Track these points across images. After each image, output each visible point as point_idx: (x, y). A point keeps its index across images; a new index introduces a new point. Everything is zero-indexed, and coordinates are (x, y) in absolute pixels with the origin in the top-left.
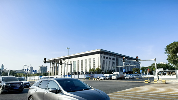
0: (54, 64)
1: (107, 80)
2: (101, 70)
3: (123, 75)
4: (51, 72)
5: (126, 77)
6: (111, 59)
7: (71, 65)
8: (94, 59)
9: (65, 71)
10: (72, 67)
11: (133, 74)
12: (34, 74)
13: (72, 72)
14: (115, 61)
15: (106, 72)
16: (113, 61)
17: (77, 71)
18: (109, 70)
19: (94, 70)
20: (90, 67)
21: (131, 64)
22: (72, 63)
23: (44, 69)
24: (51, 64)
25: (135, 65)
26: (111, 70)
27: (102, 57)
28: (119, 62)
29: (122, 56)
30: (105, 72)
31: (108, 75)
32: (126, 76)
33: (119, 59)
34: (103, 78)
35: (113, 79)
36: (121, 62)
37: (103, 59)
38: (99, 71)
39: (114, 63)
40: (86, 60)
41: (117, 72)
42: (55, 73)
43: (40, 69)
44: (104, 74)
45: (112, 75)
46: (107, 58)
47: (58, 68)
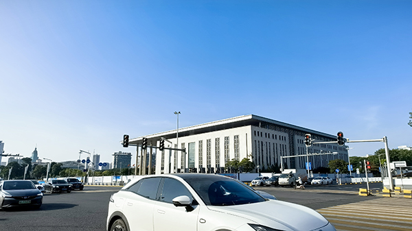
0: (145, 148)
1: (268, 186)
2: (253, 163)
3: (307, 176)
4: (139, 167)
5: (313, 181)
6: (278, 137)
7: (184, 150)
8: (236, 137)
9: (170, 164)
10: (187, 155)
11: (329, 173)
12: (103, 171)
13: (187, 167)
14: (287, 143)
15: (266, 167)
16: (282, 142)
17: (197, 166)
18: (272, 163)
19: (236, 162)
20: (227, 156)
21: (325, 149)
22: (186, 147)
23: (123, 159)
24: (140, 148)
25: (335, 153)
26: (277, 164)
27: (254, 133)
28: (297, 145)
29: (302, 132)
30: (263, 168)
31: (269, 175)
32: (312, 179)
33: (297, 137)
34: (258, 182)
35: (283, 186)
36: (300, 145)
37: (258, 138)
38: (248, 165)
39: (283, 147)
40: (217, 140)
41: (291, 168)
42: (147, 169)
43: (115, 160)
44: (261, 172)
45: (279, 175)
46: (267, 135)
47: (154, 157)
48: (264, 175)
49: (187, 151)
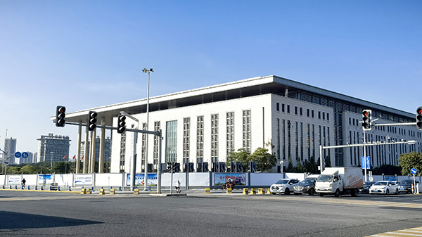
0: (93, 129)
1: (297, 194)
2: (272, 157)
3: (362, 181)
4: (84, 161)
5: (373, 188)
6: (316, 114)
7: (158, 133)
8: (247, 113)
9: (135, 156)
10: (164, 142)
11: (400, 174)
12: (21, 165)
13: (163, 161)
14: (331, 124)
15: (295, 164)
16: (323, 123)
17: (180, 160)
18: (306, 157)
19: (245, 154)
20: (230, 144)
21: (395, 136)
22: (163, 127)
23: (55, 147)
24: (84, 128)
25: (411, 142)
26: (312, 159)
27: (277, 107)
28: (348, 128)
29: (357, 106)
30: (290, 164)
31: (300, 177)
32: (371, 184)
33: (348, 115)
34: (282, 188)
35: (322, 195)
36: (353, 128)
37: (284, 116)
38: (264, 159)
39: (324, 130)
40: (215, 117)
41: (337, 166)
42: (96, 164)
43: (42, 147)
44: (285, 171)
45: (316, 176)
46: (298, 111)
47: (107, 144)
48: (291, 176)
49: (164, 135)
